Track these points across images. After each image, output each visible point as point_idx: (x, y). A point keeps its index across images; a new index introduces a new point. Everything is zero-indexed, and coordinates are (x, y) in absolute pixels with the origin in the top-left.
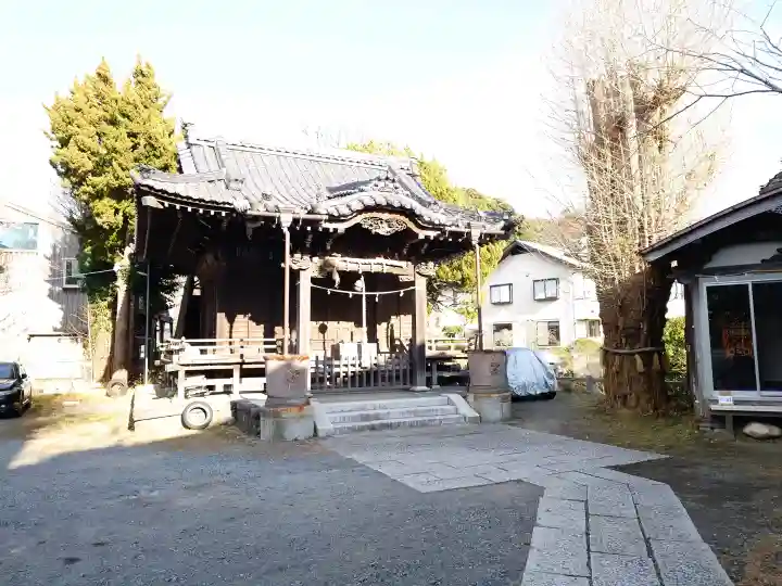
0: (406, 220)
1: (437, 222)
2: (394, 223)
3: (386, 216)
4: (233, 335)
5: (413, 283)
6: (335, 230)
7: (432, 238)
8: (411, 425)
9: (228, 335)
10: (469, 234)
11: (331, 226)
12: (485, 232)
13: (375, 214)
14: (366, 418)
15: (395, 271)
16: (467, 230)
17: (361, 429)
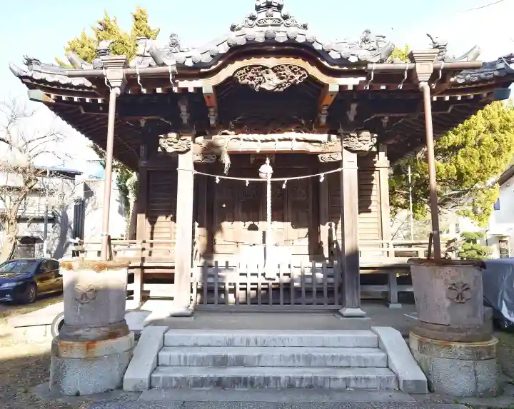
0: (306, 65)
1: (353, 60)
2: (288, 72)
3: (271, 62)
4: (155, 236)
5: (338, 164)
6: (199, 90)
7: (350, 88)
8: (291, 385)
9: (149, 236)
10: (412, 72)
11: (191, 85)
12: (443, 65)
13: (254, 61)
14: (222, 362)
15: (312, 148)
16: (408, 65)
17: (200, 383)
